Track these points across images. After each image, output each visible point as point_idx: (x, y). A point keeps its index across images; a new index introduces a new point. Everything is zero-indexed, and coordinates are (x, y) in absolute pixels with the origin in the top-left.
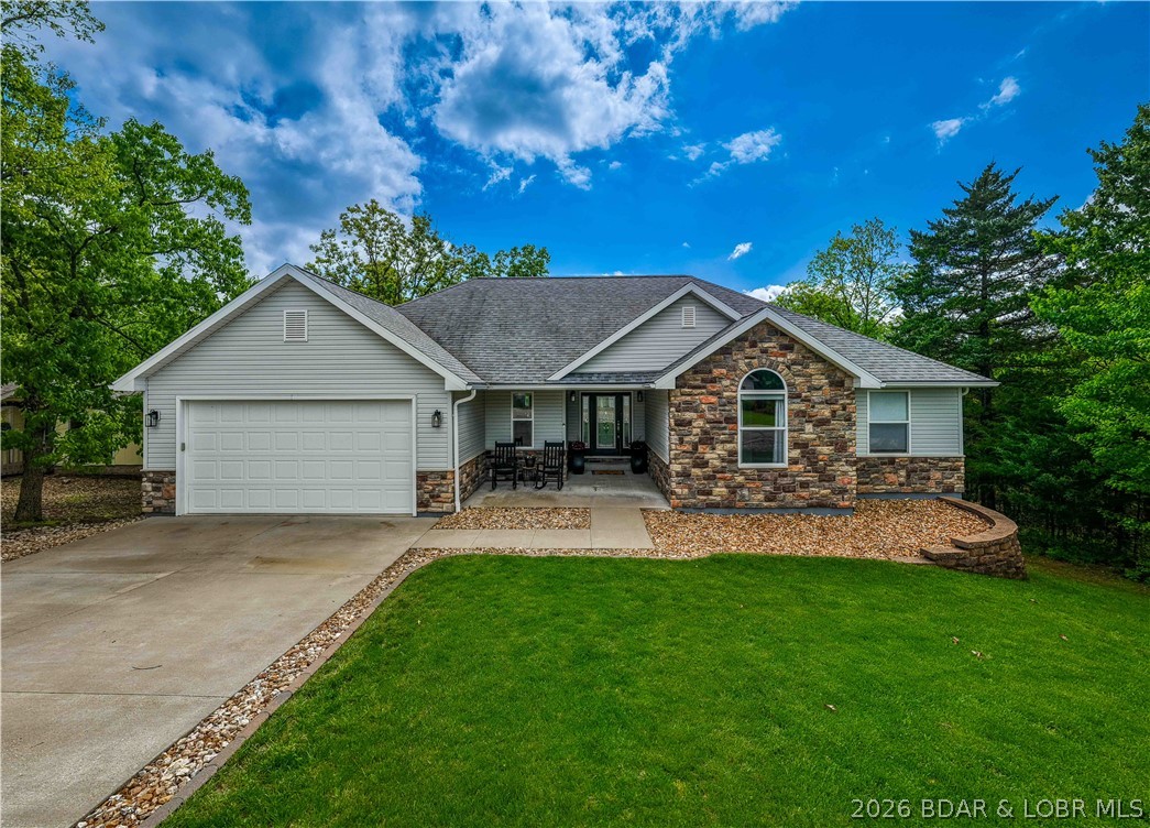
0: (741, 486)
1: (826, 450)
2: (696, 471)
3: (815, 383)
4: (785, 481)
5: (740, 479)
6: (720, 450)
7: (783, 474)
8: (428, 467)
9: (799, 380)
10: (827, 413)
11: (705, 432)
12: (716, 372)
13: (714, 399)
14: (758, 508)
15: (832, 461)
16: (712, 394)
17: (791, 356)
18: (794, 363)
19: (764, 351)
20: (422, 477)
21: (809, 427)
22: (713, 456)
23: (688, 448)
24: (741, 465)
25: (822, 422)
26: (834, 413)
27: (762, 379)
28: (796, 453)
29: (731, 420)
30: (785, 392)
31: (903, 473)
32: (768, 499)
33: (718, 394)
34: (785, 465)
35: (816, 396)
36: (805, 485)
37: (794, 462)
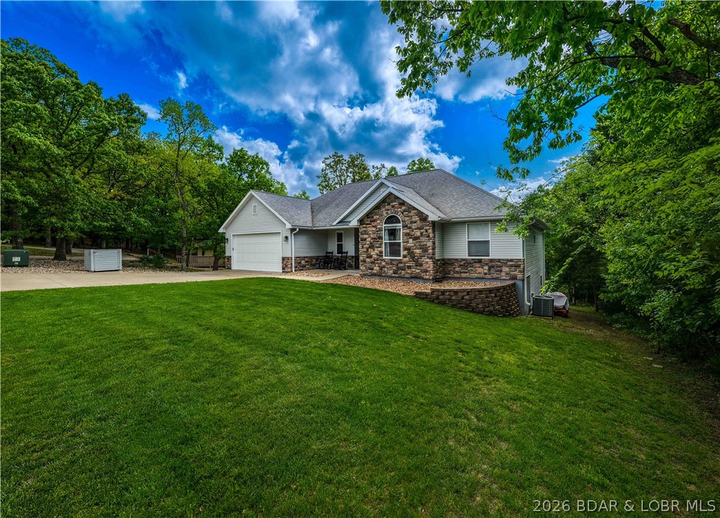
0: (384, 267)
1: (418, 251)
2: (368, 260)
3: (413, 219)
4: (402, 265)
5: (384, 263)
6: (377, 251)
7: (400, 262)
8: (285, 256)
9: (407, 219)
10: (419, 234)
11: (371, 243)
12: (375, 217)
13: (374, 229)
14: (391, 277)
15: (421, 257)
16: (373, 227)
17: (403, 208)
18: (405, 211)
19: (393, 207)
20: (283, 259)
21: (411, 241)
22: (374, 253)
23: (365, 250)
24: (384, 258)
25: (416, 238)
26: (422, 234)
27: (392, 219)
28: (405, 252)
29: (381, 238)
30: (401, 225)
31: (486, 268)
32: (395, 273)
33: (375, 227)
34: (401, 258)
35: (414, 226)
36: (409, 267)
37: (405, 256)
